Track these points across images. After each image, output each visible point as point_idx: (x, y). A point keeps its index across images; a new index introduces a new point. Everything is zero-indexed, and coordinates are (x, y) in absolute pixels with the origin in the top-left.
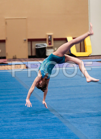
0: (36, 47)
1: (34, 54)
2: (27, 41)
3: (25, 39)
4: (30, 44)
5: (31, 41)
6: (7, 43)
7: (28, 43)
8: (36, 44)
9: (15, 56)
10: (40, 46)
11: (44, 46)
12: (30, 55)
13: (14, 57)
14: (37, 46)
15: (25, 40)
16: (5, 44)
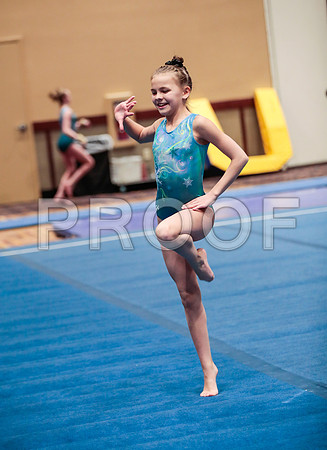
2: (30, 132)
7: (37, 141)
15: (23, 130)
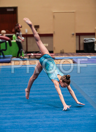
0: (84, 42)
1: (82, 49)
2: (75, 35)
3: (73, 33)
4: (78, 39)
5: (79, 35)
6: (55, 37)
7: (76, 37)
8: (85, 39)
9: (63, 50)
10: (89, 40)
11: (92, 41)
12: (78, 49)
13: (61, 51)
14: (85, 40)
16: (53, 38)
